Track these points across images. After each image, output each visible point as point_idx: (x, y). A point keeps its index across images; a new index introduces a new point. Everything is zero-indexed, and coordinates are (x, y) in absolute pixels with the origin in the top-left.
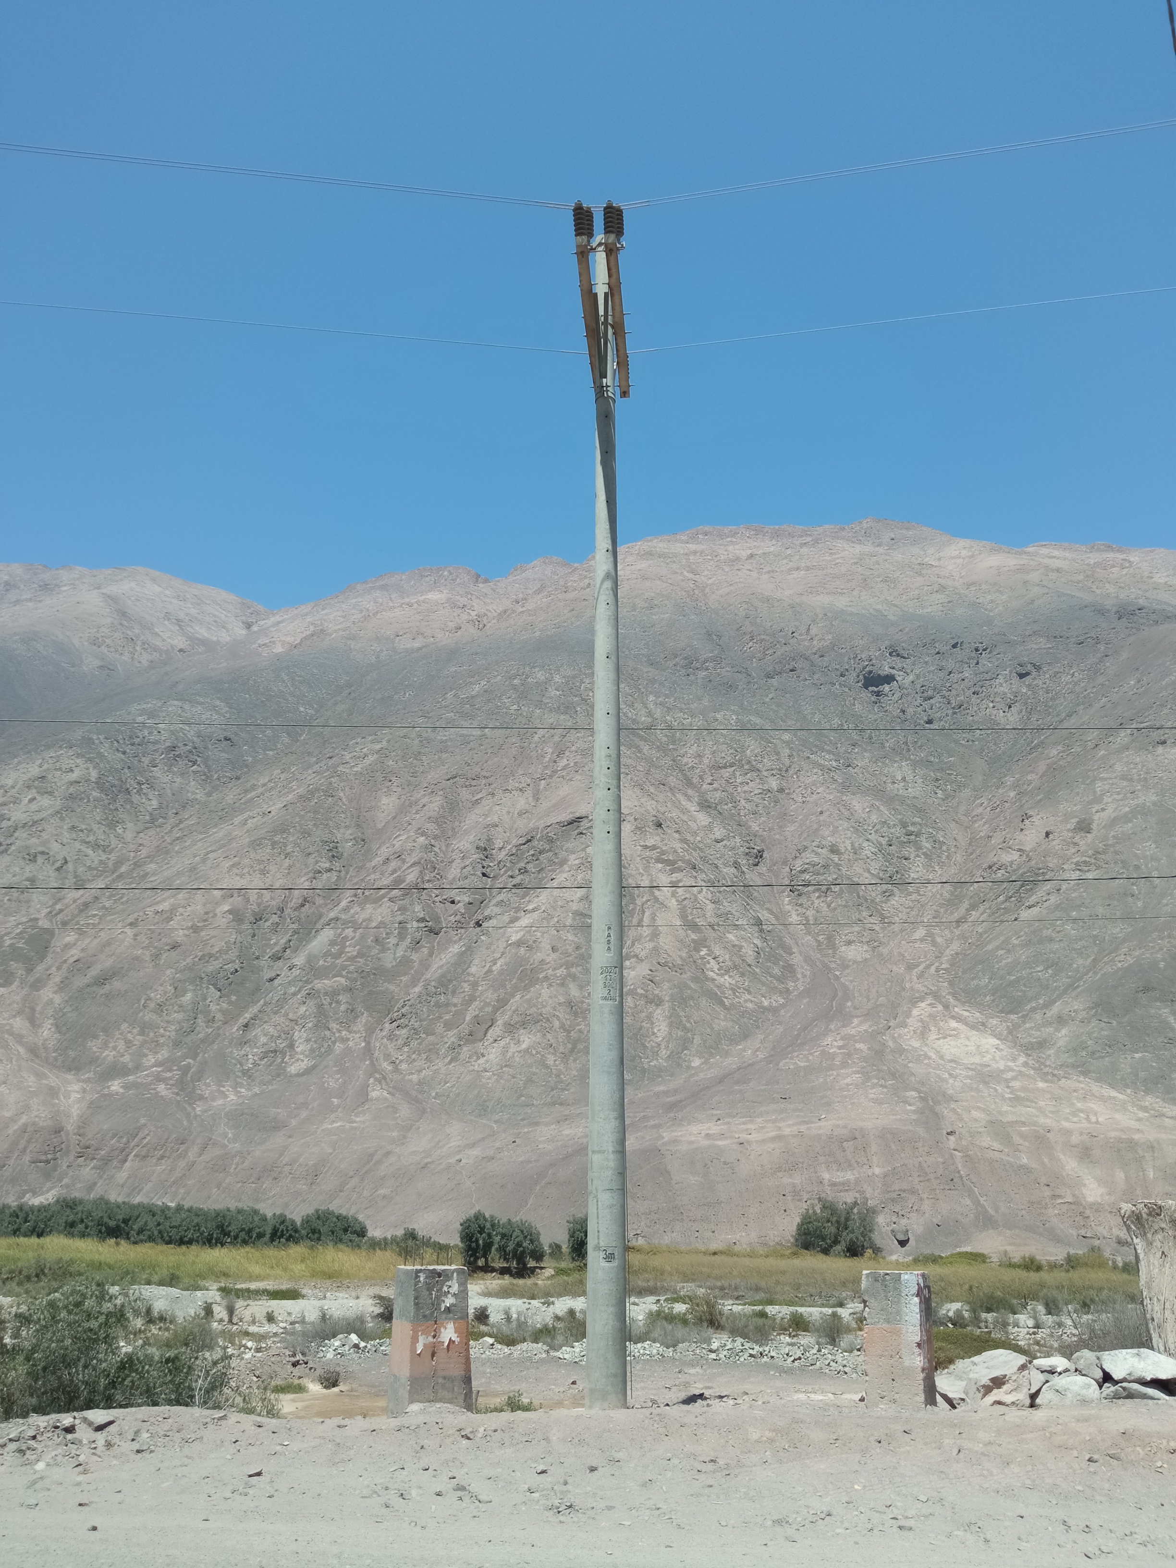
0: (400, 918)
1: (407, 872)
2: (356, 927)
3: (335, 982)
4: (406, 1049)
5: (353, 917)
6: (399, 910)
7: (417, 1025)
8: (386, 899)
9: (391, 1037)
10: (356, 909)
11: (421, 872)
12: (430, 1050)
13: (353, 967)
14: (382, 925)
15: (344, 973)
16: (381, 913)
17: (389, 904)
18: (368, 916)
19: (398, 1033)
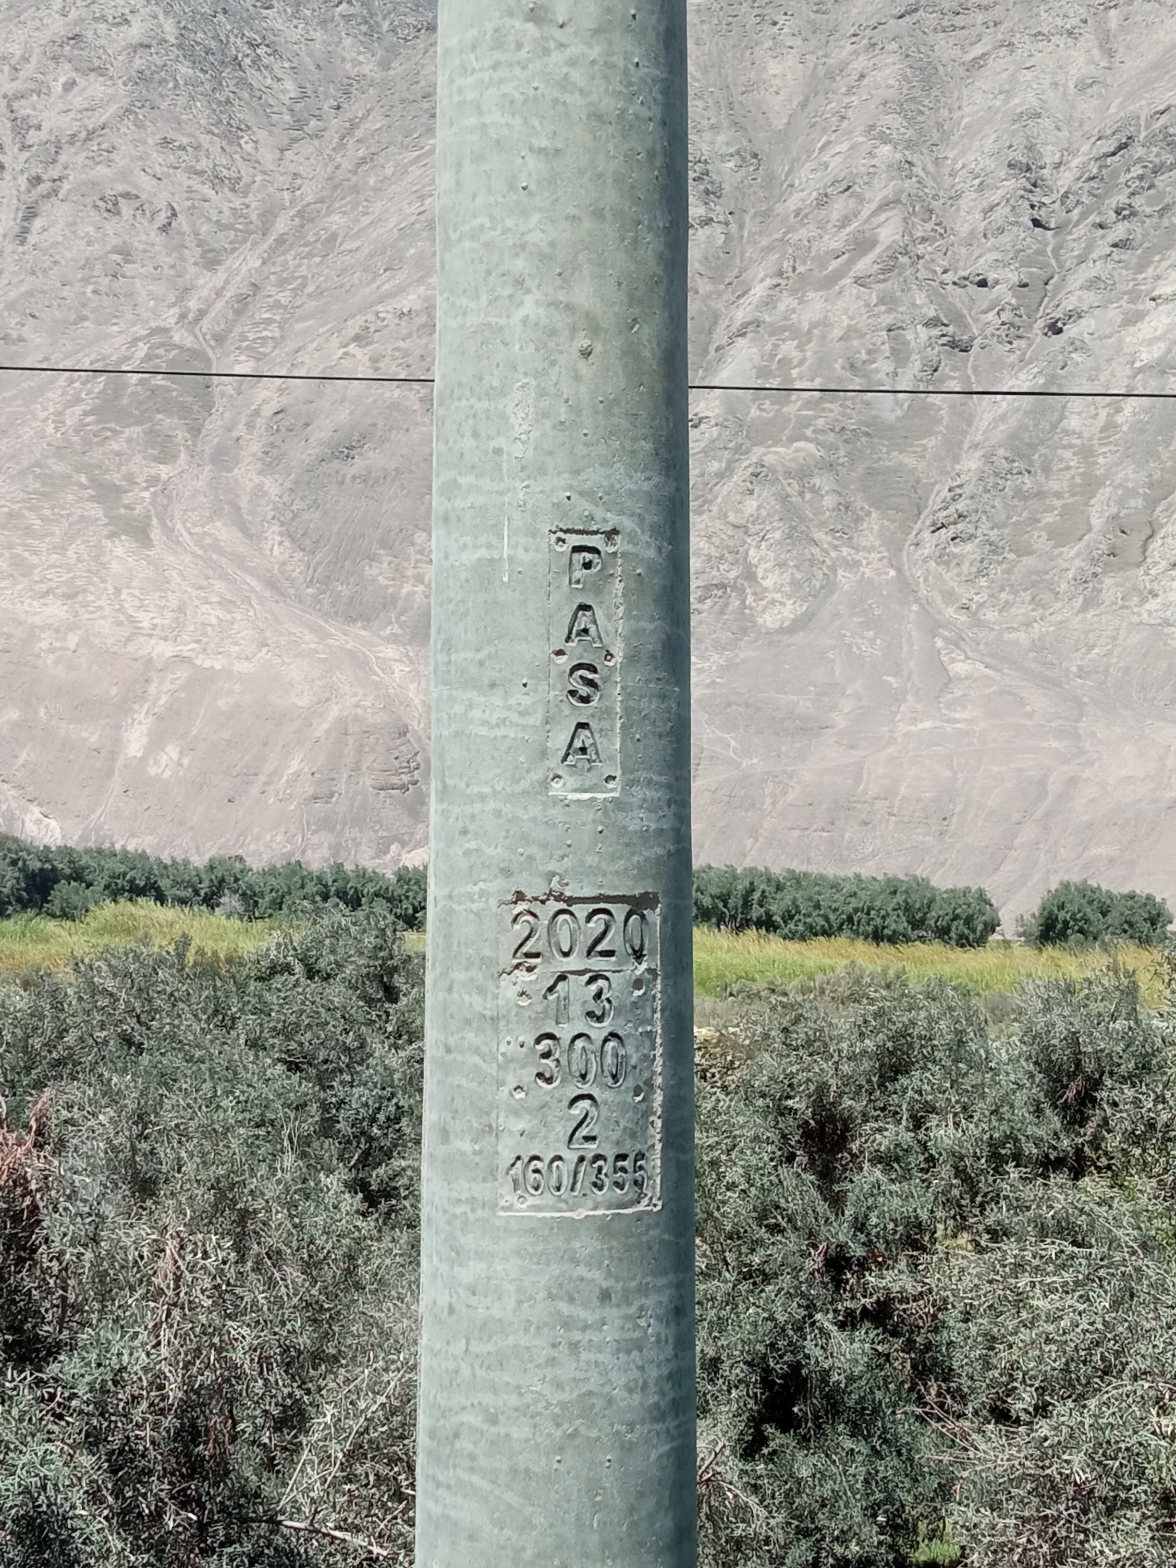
0: (888, 320)
1: (876, 221)
2: (802, 338)
3: (797, 450)
4: (983, 582)
5: (786, 318)
6: (882, 301)
7: (994, 535)
8: (847, 281)
9: (943, 558)
10: (786, 302)
11: (905, 220)
12: (1034, 584)
13: (820, 422)
14: (851, 332)
15: (809, 432)
16: (845, 312)
17: (855, 290)
18: (818, 316)
19: (956, 550)
